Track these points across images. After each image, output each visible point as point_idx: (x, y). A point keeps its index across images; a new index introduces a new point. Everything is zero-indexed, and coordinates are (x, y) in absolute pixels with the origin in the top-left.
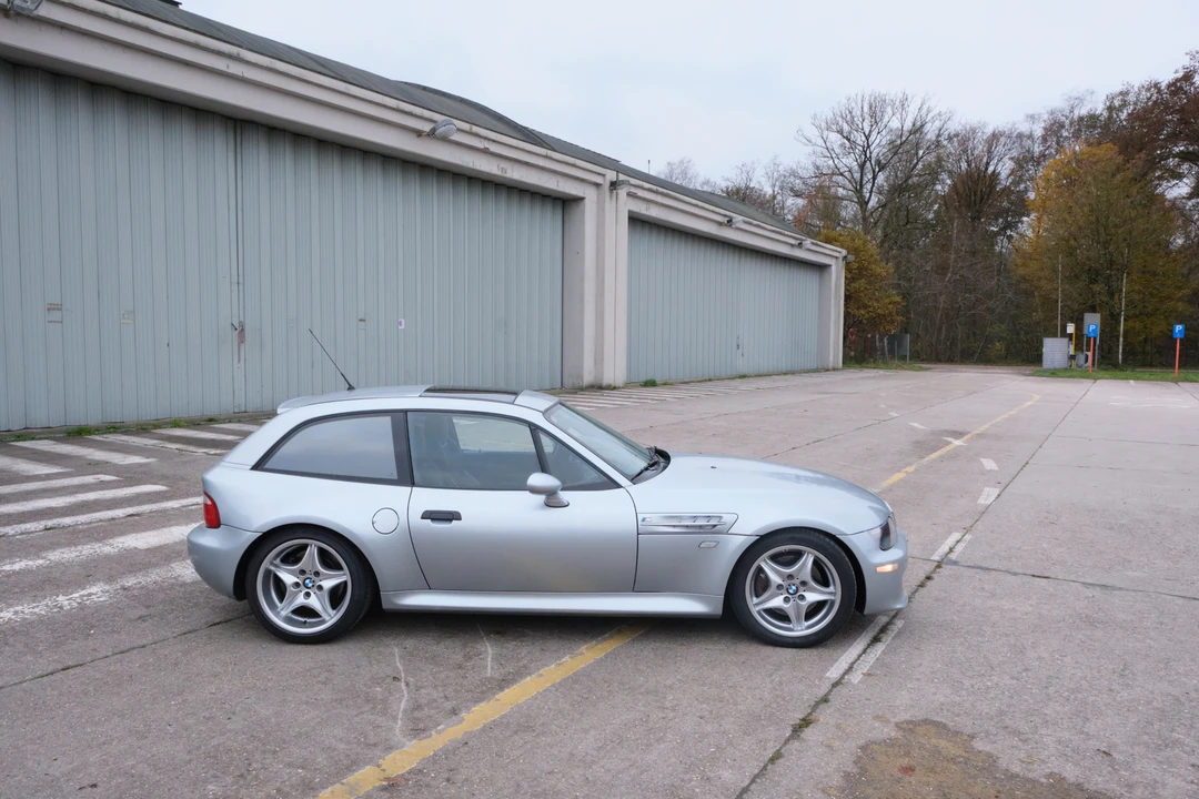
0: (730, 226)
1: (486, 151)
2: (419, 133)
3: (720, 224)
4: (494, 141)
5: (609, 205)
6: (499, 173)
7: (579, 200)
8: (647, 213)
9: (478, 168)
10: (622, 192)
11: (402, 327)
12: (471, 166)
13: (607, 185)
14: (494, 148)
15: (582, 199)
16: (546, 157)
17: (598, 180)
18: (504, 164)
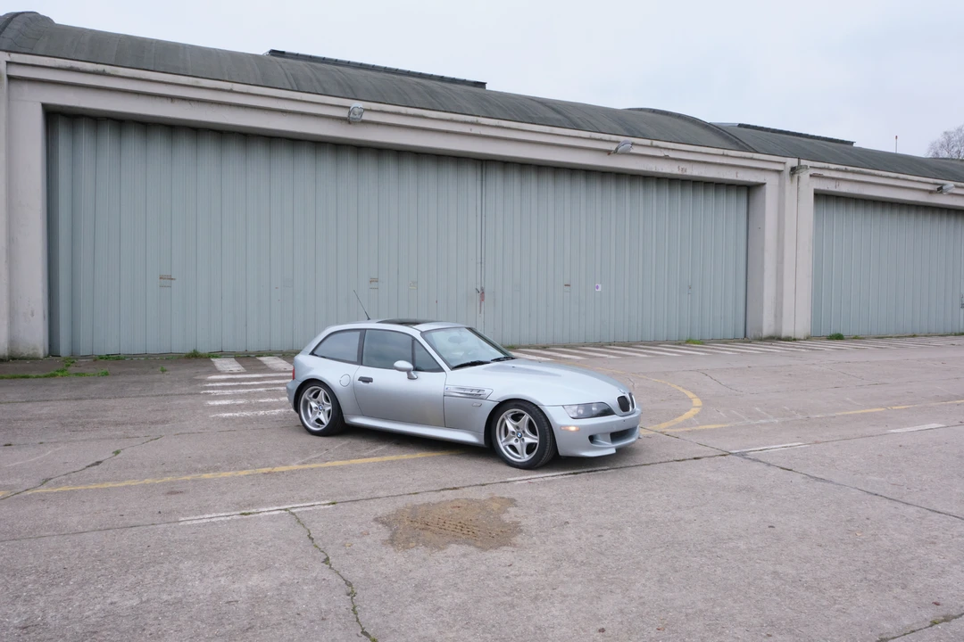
0: (941, 193)
1: (666, 158)
2: (609, 152)
3: (931, 192)
4: (673, 149)
5: (790, 187)
6: (680, 172)
7: (760, 185)
8: (837, 190)
9: (660, 171)
10: (805, 176)
11: (599, 290)
12: (654, 170)
13: (787, 171)
14: (672, 154)
15: (764, 184)
16: (723, 155)
17: (779, 167)
18: (683, 165)
